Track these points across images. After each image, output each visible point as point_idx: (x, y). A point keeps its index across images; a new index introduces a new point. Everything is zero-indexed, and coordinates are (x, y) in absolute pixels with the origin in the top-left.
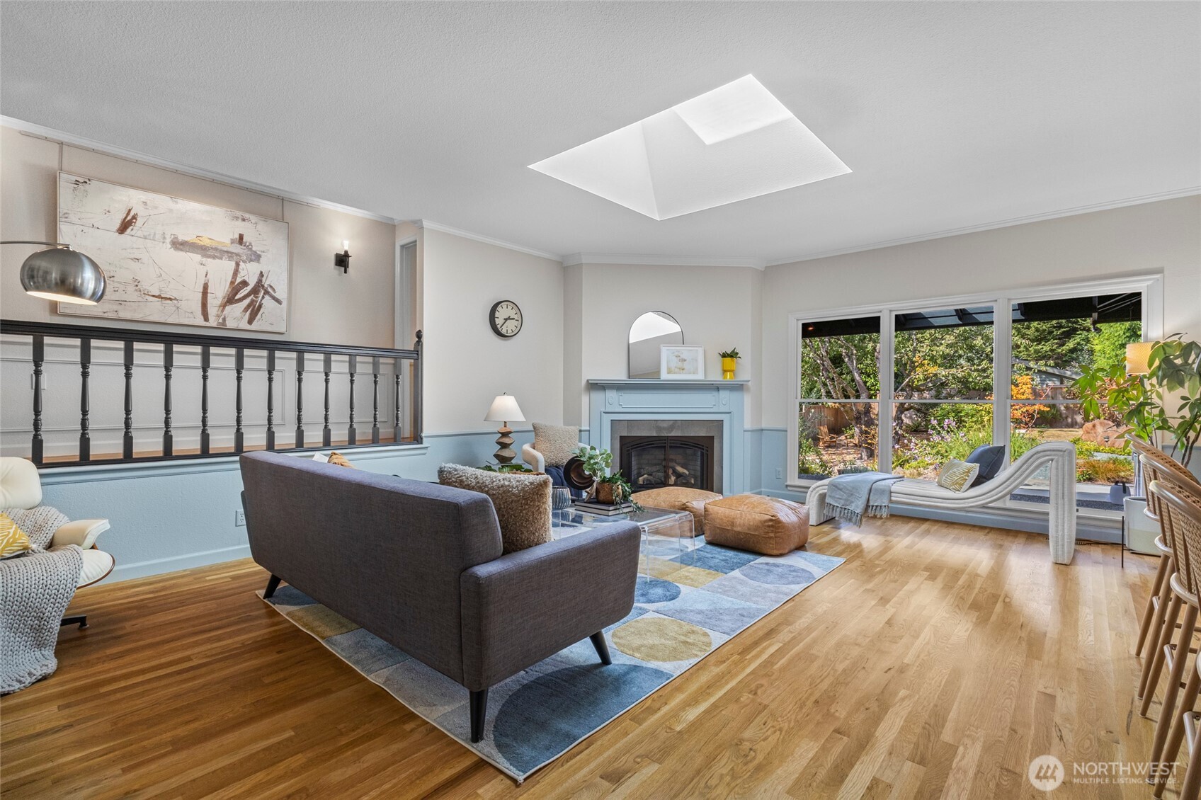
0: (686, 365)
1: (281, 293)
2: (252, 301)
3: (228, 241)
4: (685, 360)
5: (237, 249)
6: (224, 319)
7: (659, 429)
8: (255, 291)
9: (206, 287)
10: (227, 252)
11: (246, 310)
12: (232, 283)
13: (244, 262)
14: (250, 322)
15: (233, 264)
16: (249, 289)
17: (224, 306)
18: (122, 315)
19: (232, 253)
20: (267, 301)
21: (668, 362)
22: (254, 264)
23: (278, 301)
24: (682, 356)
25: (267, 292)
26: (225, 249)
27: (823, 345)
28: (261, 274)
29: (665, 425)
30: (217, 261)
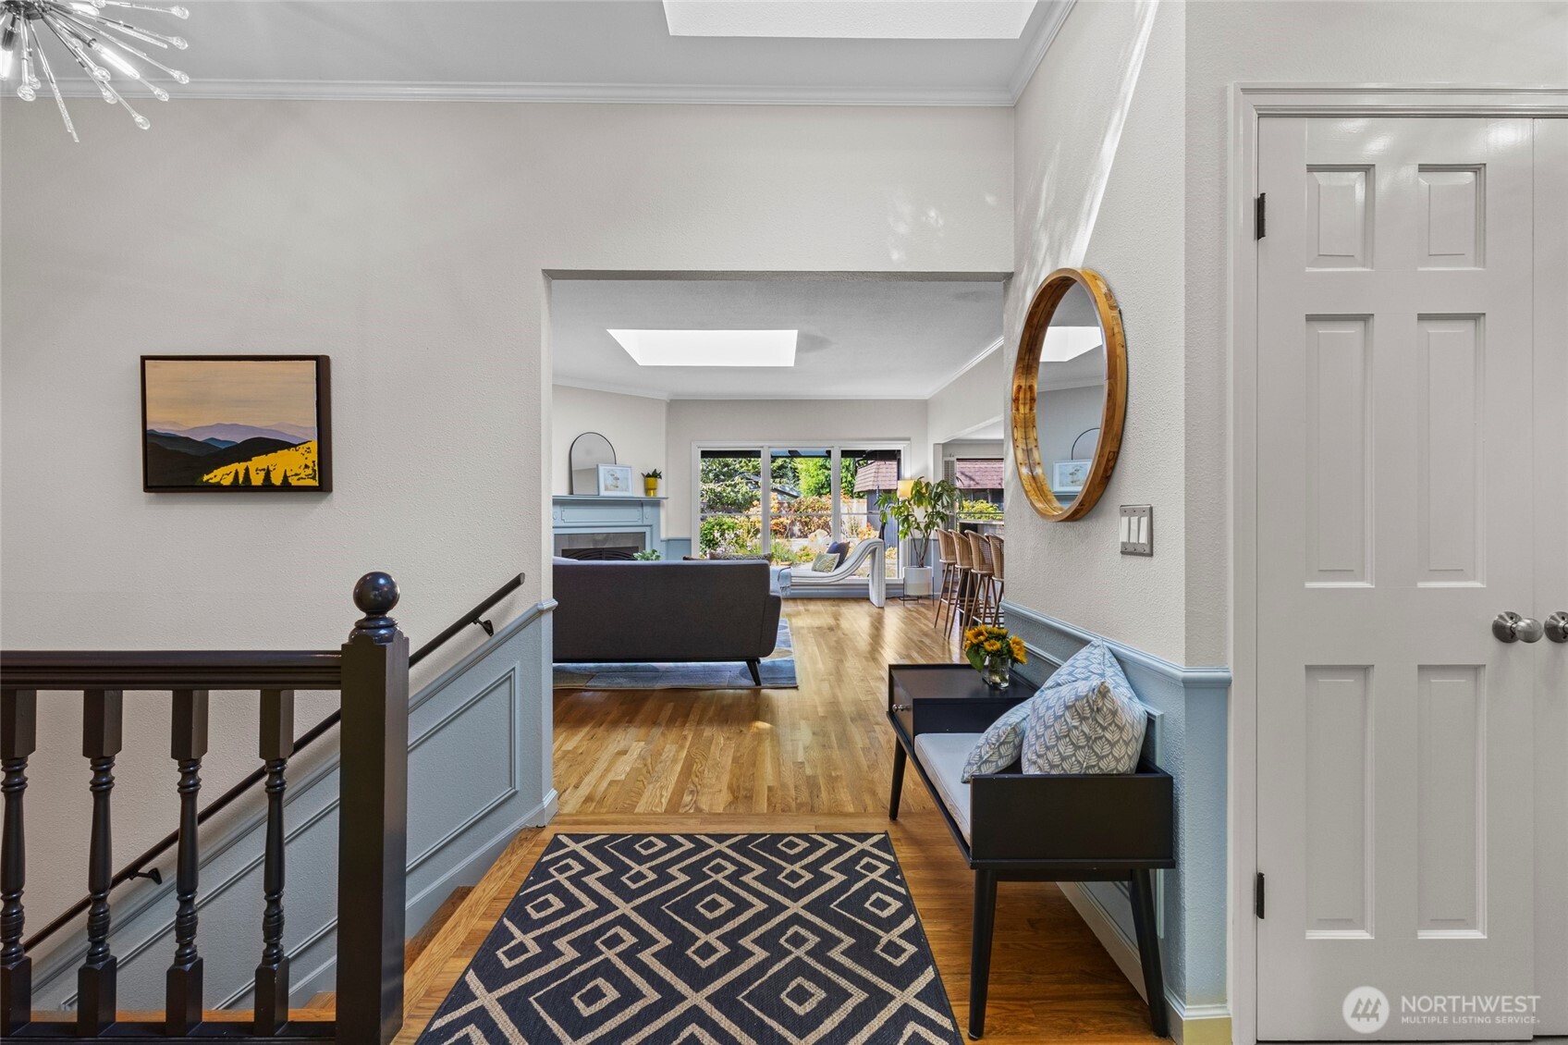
0: (619, 483)
4: (617, 479)
7: (595, 541)
21: (605, 480)
24: (616, 475)
27: (715, 465)
29: (600, 538)
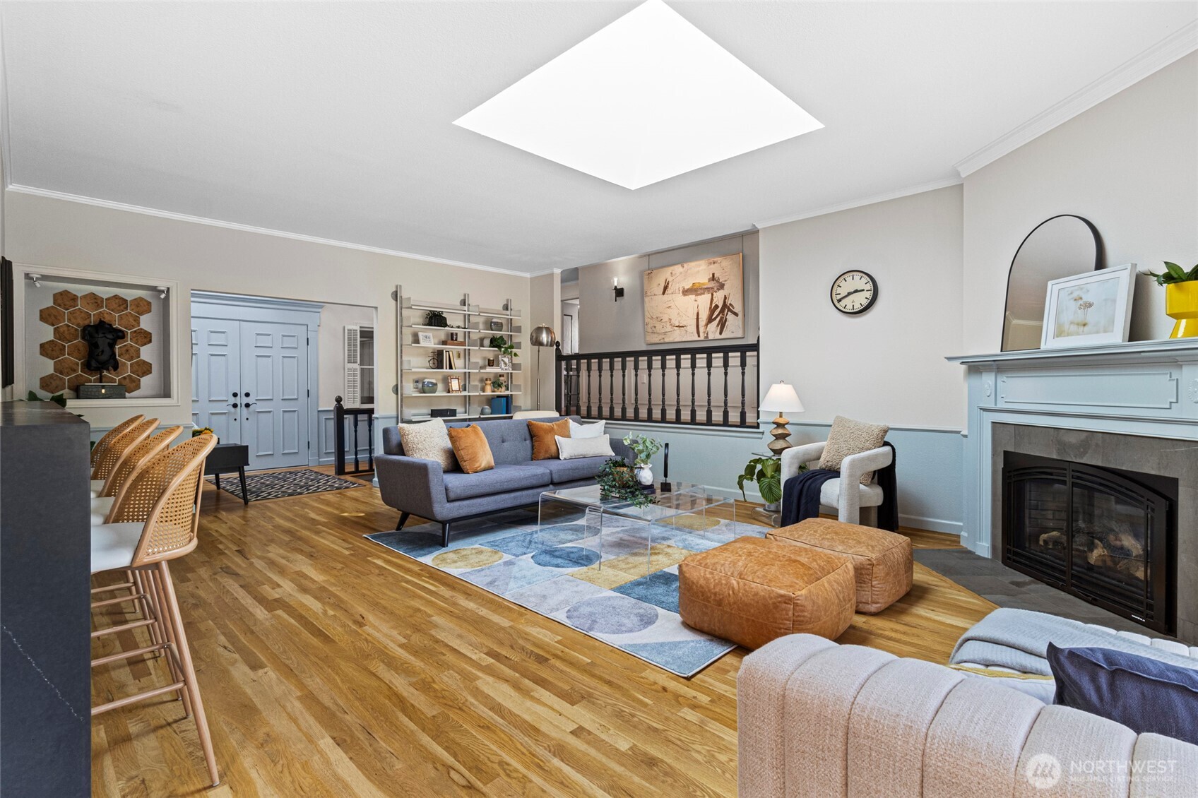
1: (738, 308)
2: (721, 318)
3: (707, 281)
4: (1091, 305)
5: (712, 284)
6: (707, 334)
7: (1063, 446)
8: (722, 311)
9: (698, 314)
10: (707, 288)
11: (718, 326)
12: (710, 308)
13: (716, 292)
14: (721, 333)
15: (710, 295)
16: (719, 309)
17: (707, 325)
18: (667, 340)
19: (709, 288)
20: (730, 317)
21: (1057, 314)
22: (721, 291)
23: (736, 314)
25: (729, 310)
26: (706, 287)
28: (725, 298)
30: (703, 296)
